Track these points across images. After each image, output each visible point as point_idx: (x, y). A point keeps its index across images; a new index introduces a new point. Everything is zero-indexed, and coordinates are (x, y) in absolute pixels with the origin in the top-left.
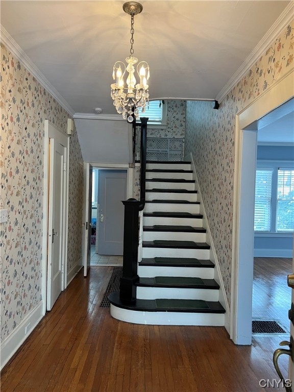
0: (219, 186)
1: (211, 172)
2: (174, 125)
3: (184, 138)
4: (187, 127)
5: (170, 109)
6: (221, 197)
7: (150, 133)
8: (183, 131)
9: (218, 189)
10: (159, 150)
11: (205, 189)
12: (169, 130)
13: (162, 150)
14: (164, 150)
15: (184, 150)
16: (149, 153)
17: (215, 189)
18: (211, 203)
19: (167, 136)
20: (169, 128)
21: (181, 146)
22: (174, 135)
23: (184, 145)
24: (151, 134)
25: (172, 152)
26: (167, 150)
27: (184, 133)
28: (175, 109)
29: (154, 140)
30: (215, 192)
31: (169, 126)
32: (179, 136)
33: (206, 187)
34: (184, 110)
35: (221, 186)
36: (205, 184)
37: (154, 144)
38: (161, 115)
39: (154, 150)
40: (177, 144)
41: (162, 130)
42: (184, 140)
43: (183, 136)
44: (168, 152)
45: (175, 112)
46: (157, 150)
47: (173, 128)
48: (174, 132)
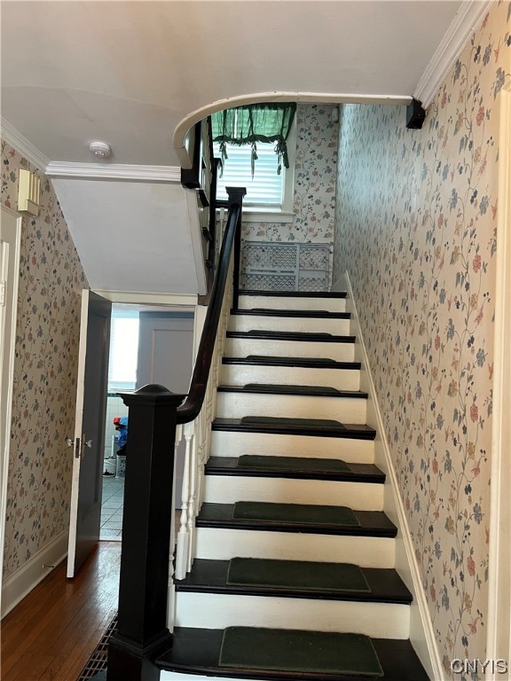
0: (425, 350)
1: (400, 311)
2: (310, 215)
3: (332, 243)
4: (339, 217)
5: (300, 179)
6: (435, 384)
7: (257, 231)
8: (330, 227)
9: (425, 360)
10: (276, 269)
11: (383, 360)
12: (298, 225)
13: (283, 269)
14: (288, 269)
15: (331, 270)
16: (251, 275)
17: (413, 360)
18: (401, 401)
19: (293, 238)
20: (298, 220)
21: (325, 260)
22: (310, 237)
23: (331, 260)
24: (258, 234)
25: (305, 275)
26: (293, 269)
27: (332, 231)
28: (313, 179)
29: (264, 247)
30: (412, 369)
31: (299, 216)
32: (320, 240)
33: (385, 354)
34: (332, 182)
35: (433, 351)
36: (381, 347)
37: (265, 257)
38: (282, 192)
39: (265, 268)
40: (317, 256)
41: (283, 224)
42: (332, 248)
43: (331, 240)
44: (296, 274)
45: (313, 185)
46: (272, 269)
47: (309, 221)
48: (311, 230)
